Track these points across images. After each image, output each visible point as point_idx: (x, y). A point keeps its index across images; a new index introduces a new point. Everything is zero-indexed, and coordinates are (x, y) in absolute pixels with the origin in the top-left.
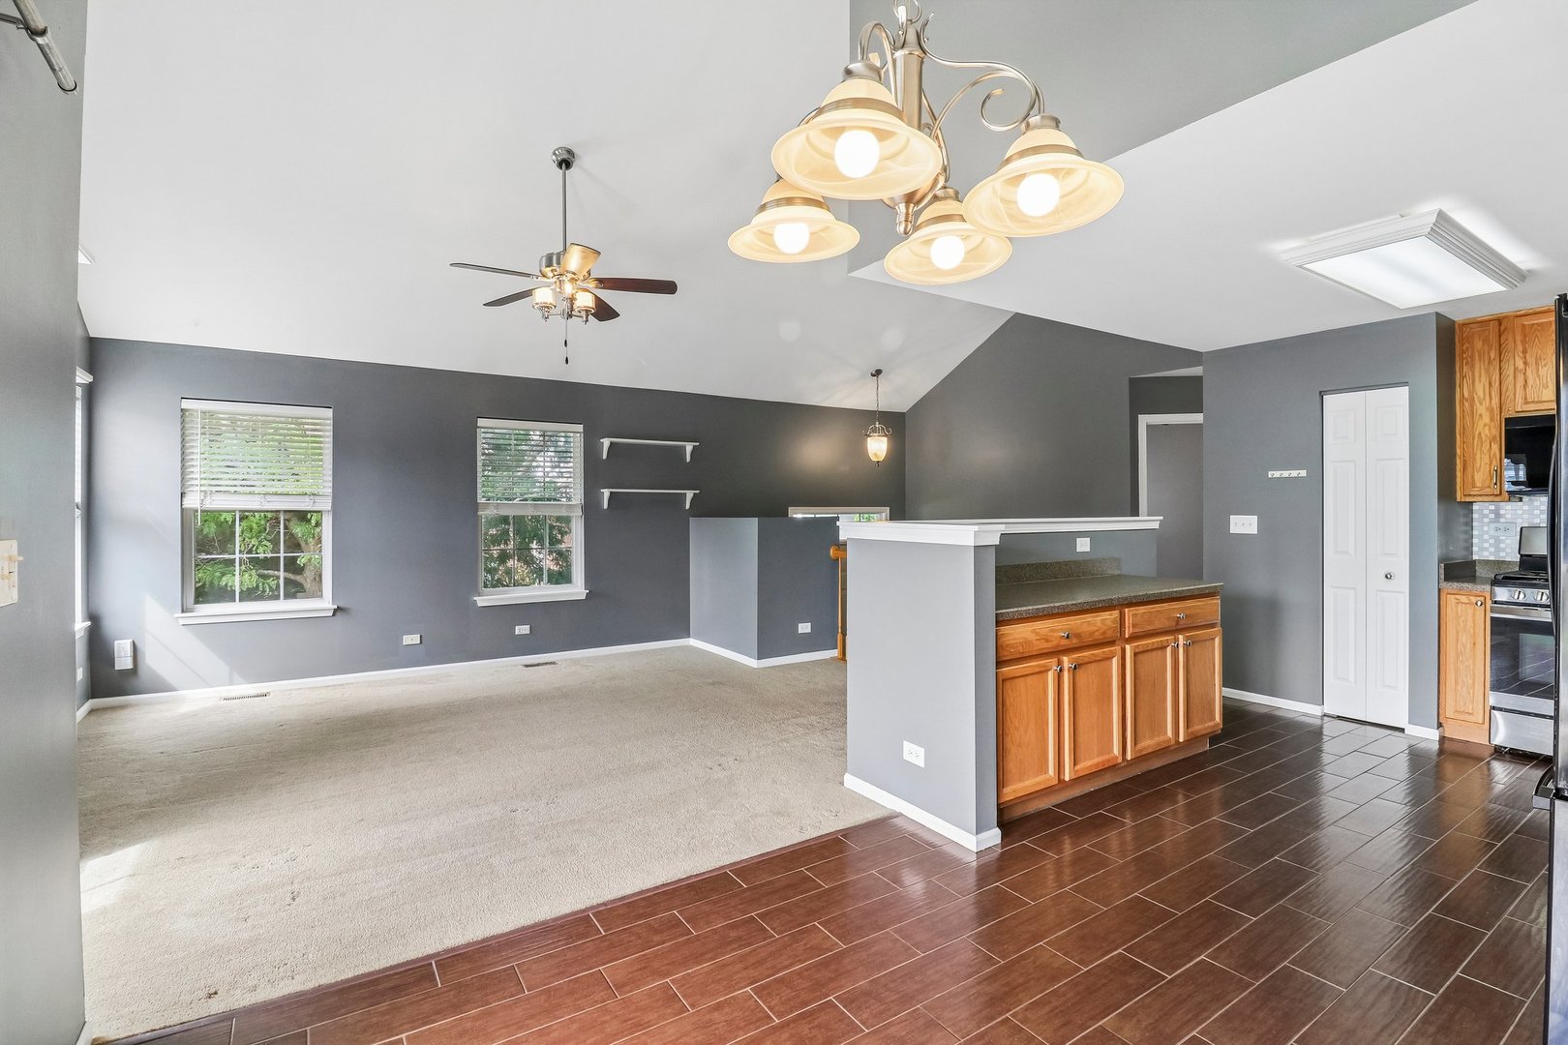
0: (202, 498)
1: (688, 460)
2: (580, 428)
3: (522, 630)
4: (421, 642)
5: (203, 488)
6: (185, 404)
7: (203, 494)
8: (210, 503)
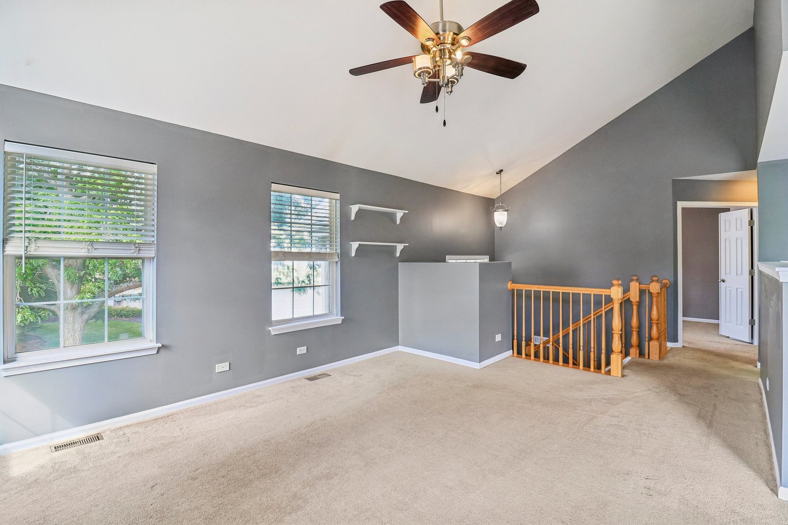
0: (27, 244)
1: (398, 223)
2: (337, 196)
3: (301, 350)
4: (230, 369)
5: (28, 235)
6: (9, 147)
7: (27, 241)
8: (35, 250)
